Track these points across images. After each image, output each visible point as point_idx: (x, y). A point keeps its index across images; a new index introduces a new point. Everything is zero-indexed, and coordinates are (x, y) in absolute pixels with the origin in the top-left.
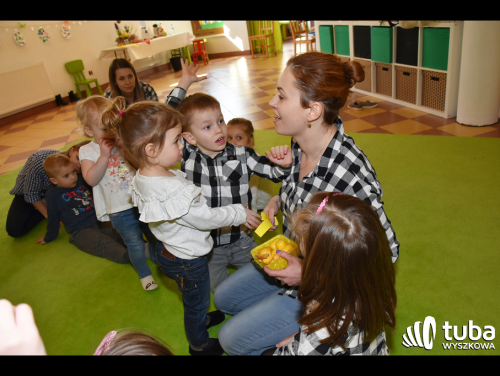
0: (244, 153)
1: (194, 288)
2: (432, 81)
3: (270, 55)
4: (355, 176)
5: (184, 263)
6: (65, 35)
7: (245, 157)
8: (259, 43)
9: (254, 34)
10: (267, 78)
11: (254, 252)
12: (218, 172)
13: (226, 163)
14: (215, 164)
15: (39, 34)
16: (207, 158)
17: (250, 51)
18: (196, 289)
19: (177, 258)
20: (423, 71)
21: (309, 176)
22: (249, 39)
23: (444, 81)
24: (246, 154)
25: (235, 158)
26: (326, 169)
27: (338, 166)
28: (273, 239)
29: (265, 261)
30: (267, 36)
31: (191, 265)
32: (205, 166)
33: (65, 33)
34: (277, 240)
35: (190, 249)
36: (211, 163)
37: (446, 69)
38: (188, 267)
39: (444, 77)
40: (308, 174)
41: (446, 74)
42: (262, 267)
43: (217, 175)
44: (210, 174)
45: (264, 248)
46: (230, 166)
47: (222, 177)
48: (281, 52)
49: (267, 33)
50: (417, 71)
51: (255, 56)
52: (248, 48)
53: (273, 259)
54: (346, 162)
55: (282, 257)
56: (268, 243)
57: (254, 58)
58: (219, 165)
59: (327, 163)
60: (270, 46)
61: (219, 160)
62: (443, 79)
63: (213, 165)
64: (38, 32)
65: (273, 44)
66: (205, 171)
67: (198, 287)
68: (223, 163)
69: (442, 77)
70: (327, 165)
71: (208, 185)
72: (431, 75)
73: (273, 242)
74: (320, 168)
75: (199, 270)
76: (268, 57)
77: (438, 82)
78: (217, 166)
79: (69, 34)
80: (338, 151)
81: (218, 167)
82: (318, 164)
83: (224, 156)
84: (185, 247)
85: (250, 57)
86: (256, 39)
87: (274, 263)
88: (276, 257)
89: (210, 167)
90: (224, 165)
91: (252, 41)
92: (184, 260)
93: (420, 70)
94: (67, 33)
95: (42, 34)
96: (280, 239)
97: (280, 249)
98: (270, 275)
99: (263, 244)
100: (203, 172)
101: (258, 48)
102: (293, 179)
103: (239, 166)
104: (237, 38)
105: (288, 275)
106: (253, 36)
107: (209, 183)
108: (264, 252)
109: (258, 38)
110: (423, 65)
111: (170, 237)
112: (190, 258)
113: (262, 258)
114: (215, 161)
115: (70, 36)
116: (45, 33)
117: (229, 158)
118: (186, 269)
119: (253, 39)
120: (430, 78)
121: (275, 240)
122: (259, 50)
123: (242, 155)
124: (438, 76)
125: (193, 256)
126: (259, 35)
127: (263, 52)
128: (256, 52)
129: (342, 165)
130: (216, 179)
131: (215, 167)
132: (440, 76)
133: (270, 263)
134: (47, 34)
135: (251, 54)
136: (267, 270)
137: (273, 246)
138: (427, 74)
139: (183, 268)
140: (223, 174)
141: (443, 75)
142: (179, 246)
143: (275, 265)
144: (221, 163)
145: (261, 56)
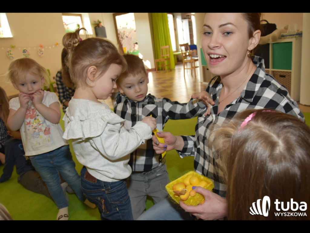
0: (162, 100)
1: (115, 211)
2: (280, 78)
3: (167, 71)
4: (284, 98)
5: (105, 186)
6: (40, 54)
7: (162, 103)
8: (160, 64)
9: (158, 58)
10: (167, 82)
11: (169, 187)
12: (138, 112)
13: (146, 106)
14: (137, 106)
15: (23, 52)
16: (132, 102)
17: (155, 69)
18: (118, 212)
19: (98, 180)
20: (273, 72)
21: (234, 103)
22: (155, 61)
23: (289, 77)
24: (163, 101)
25: (153, 103)
26: (254, 92)
27: (266, 89)
28: (186, 175)
29: (182, 197)
30: (166, 59)
31: (111, 189)
32: (130, 107)
33: (40, 53)
34: (190, 176)
35: (111, 172)
36: (134, 105)
37: (290, 69)
38: (108, 190)
39: (289, 74)
40: (233, 102)
41: (290, 72)
42: (178, 202)
43: (137, 113)
44: (132, 112)
45: (178, 184)
46: (148, 108)
47: (141, 116)
48: (174, 70)
49: (166, 58)
50: (269, 72)
51: (158, 72)
52: (154, 67)
53: (190, 195)
54: (273, 87)
55: (199, 193)
56: (182, 179)
57: (157, 73)
58: (140, 108)
59: (255, 87)
60: (167, 66)
61: (141, 104)
62: (289, 76)
63: (135, 107)
64: (23, 51)
65: (169, 65)
66: (129, 111)
67: (120, 210)
68: (143, 106)
69: (288, 74)
70: (255, 89)
71: (130, 120)
72: (280, 74)
73: (186, 178)
74: (247, 92)
75: (119, 193)
76: (166, 72)
77: (284, 78)
78: (138, 107)
79: (42, 54)
80: (263, 78)
81: (139, 109)
82: (245, 89)
83: (145, 101)
84: (105, 170)
85: (155, 72)
86: (159, 61)
87: (191, 199)
88: (193, 193)
89: (133, 107)
90: (144, 107)
91: (156, 62)
92: (104, 182)
93: (271, 71)
94: (41, 53)
95: (25, 52)
96: (193, 175)
97: (195, 186)
98: (186, 211)
99: (177, 180)
100: (128, 112)
101: (160, 66)
102: (212, 112)
103: (156, 109)
104: (147, 61)
105: (205, 212)
106: (157, 60)
107: (130, 119)
108: (180, 188)
109: (160, 60)
110: (273, 68)
111: (92, 161)
112: (110, 180)
113: (178, 194)
114: (137, 104)
115: (43, 55)
116: (27, 52)
117: (148, 103)
118: (106, 192)
119: (157, 61)
120: (279, 76)
121: (188, 176)
122: (161, 68)
123: (160, 102)
124: (285, 74)
125: (113, 178)
126: (161, 59)
127: (163, 69)
128: (159, 70)
129: (270, 89)
130: (136, 116)
131: (137, 108)
132: (286, 74)
133: (187, 199)
134: (29, 52)
135: (155, 70)
136: (183, 206)
137: (187, 182)
138: (277, 73)
139: (104, 191)
140: (142, 114)
141: (289, 73)
142: (99, 169)
143: (192, 201)
144: (142, 106)
145: (161, 72)
